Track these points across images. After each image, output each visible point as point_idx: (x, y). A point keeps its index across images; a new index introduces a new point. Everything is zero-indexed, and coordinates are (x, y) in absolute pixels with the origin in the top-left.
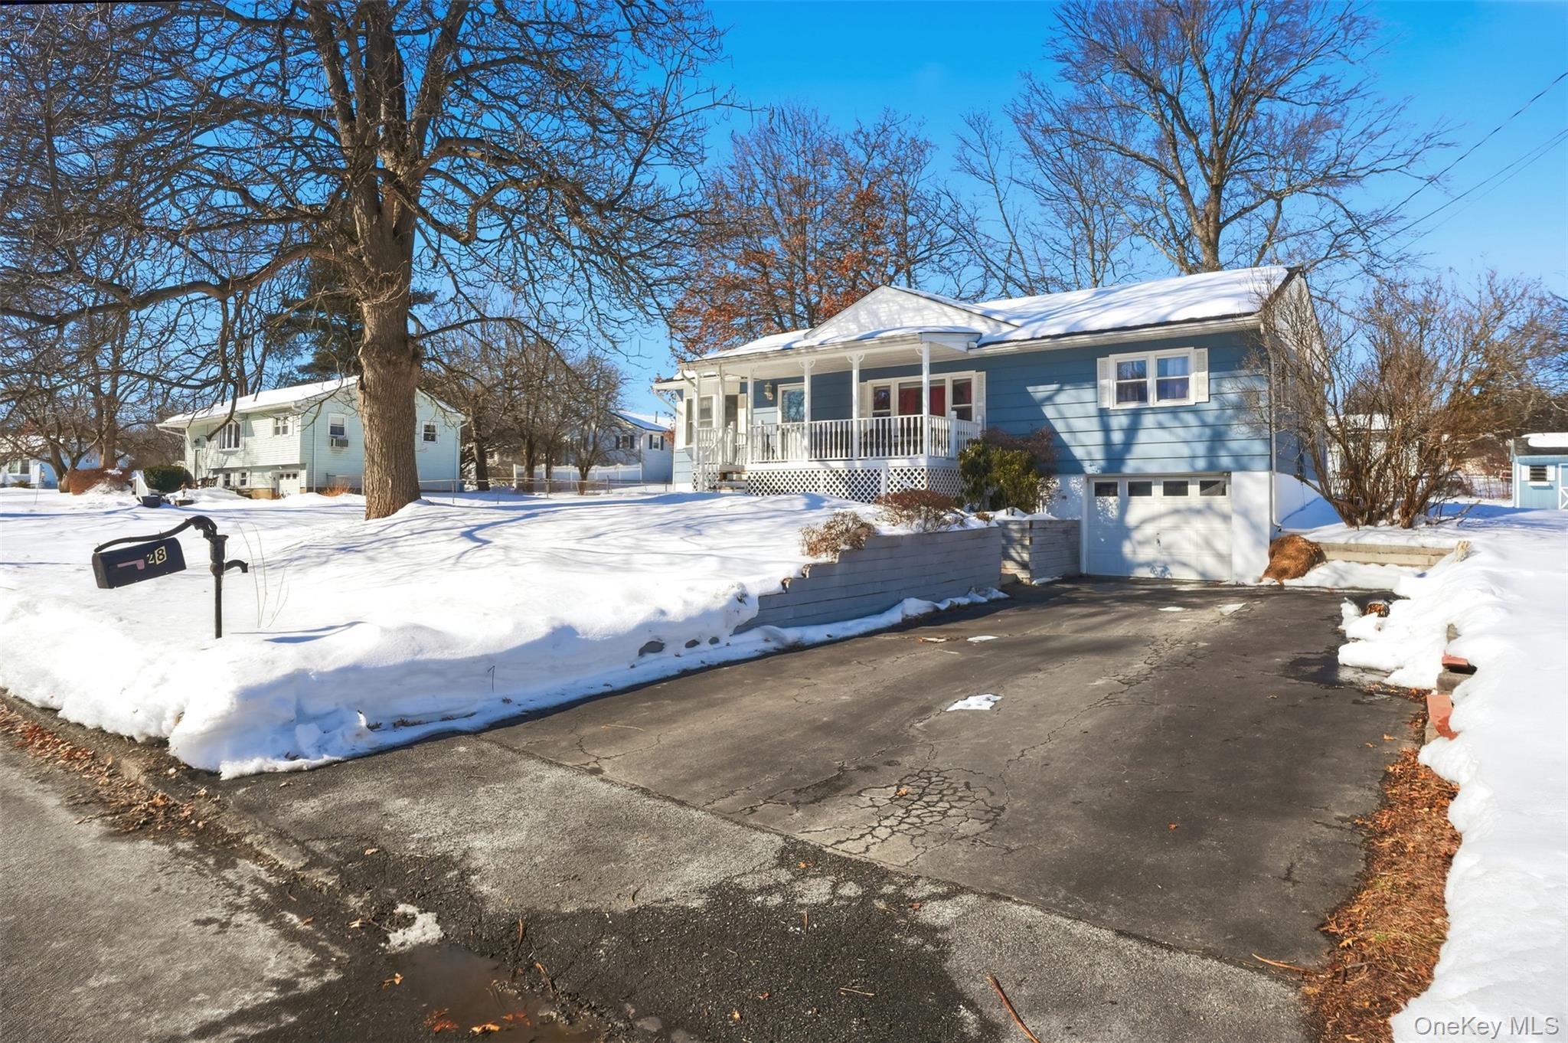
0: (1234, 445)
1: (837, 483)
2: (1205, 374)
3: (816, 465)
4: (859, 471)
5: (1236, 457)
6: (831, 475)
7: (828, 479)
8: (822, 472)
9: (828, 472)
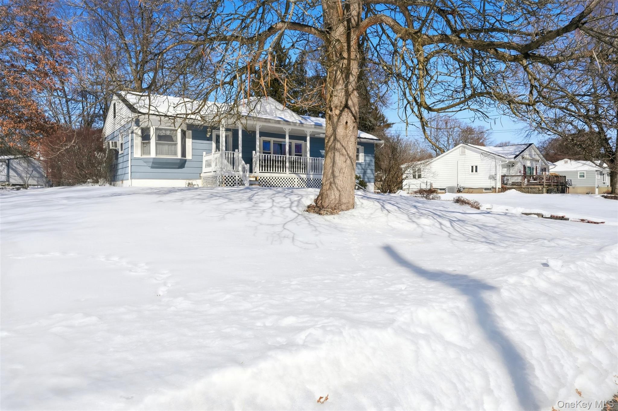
0: (368, 175)
1: (303, 183)
2: (363, 154)
3: (294, 176)
4: (312, 179)
5: (368, 178)
6: (300, 180)
7: (299, 182)
8: (296, 179)
9: (299, 179)
